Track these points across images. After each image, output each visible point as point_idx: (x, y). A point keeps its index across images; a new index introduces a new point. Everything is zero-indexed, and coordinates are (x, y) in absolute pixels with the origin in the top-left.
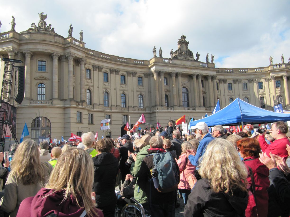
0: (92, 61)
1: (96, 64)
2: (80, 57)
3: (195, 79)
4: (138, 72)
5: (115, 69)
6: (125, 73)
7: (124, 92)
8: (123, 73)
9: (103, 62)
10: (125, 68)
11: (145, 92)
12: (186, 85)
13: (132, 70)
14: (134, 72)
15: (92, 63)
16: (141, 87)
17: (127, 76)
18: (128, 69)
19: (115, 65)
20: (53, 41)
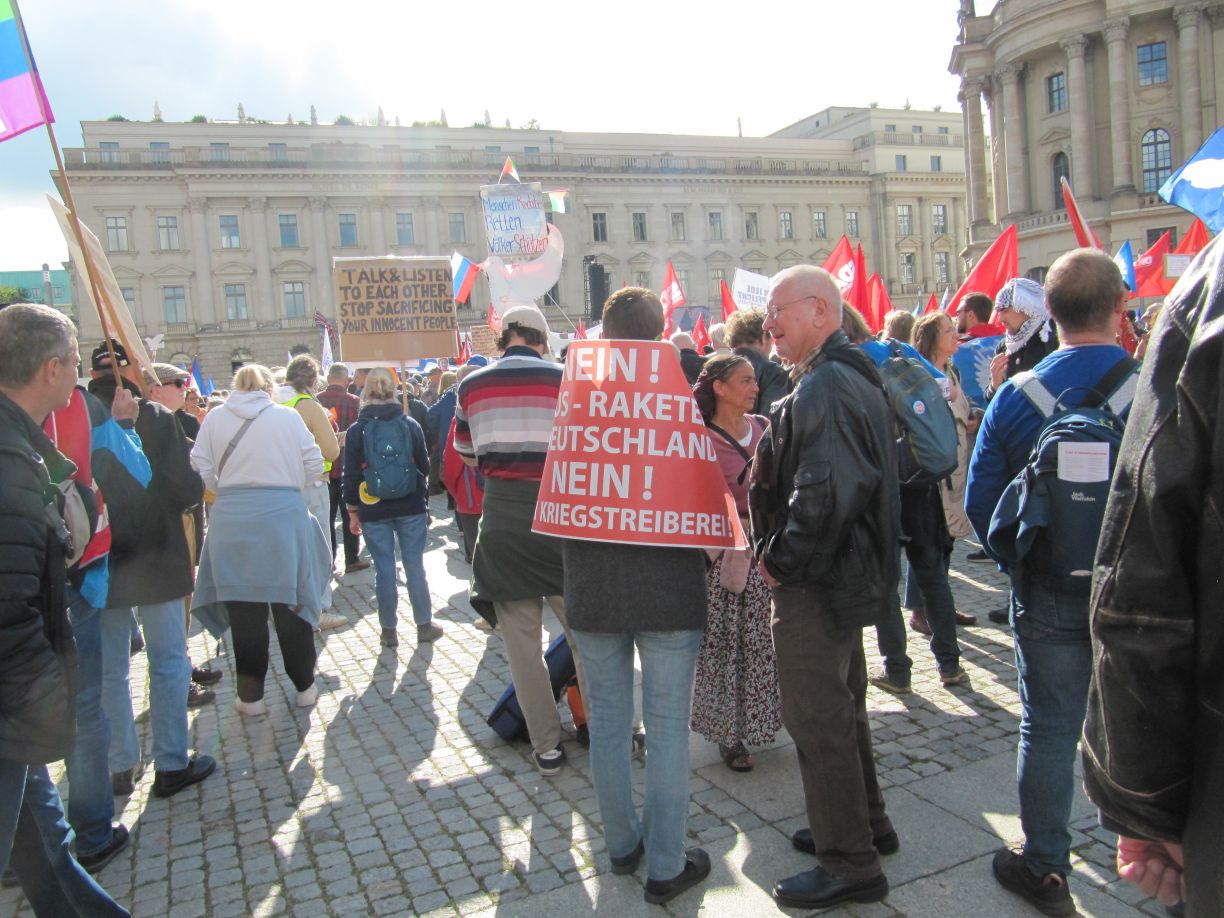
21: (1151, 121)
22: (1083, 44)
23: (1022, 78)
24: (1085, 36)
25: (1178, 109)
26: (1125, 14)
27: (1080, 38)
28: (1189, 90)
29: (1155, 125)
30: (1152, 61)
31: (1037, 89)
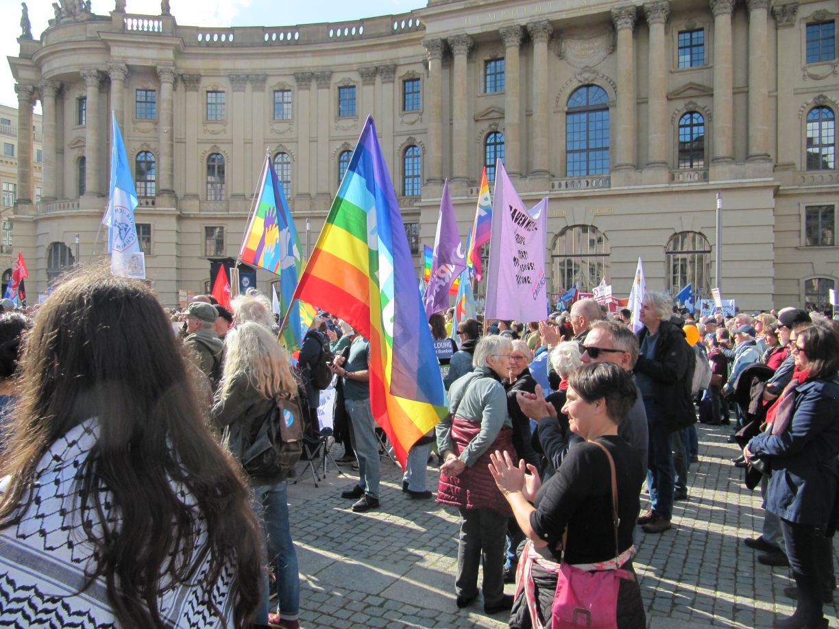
0: (226, 64)
1: (241, 69)
2: (150, 64)
3: (625, 33)
4: (402, 63)
5: (312, 70)
6: (355, 77)
7: (346, 143)
8: (344, 79)
9: (267, 55)
10: (355, 59)
11: (426, 133)
12: (594, 72)
13: (380, 58)
14: (388, 63)
15: (225, 70)
16: (413, 117)
17: (361, 83)
18: (364, 60)
19: (313, 56)
20: (83, 38)
21: (142, 145)
22: (98, 77)
23: (60, 94)
24: (99, 71)
25: (157, 140)
26: (123, 62)
27: (94, 72)
28: (165, 128)
29: (145, 148)
30: (146, 102)
31: (71, 105)
